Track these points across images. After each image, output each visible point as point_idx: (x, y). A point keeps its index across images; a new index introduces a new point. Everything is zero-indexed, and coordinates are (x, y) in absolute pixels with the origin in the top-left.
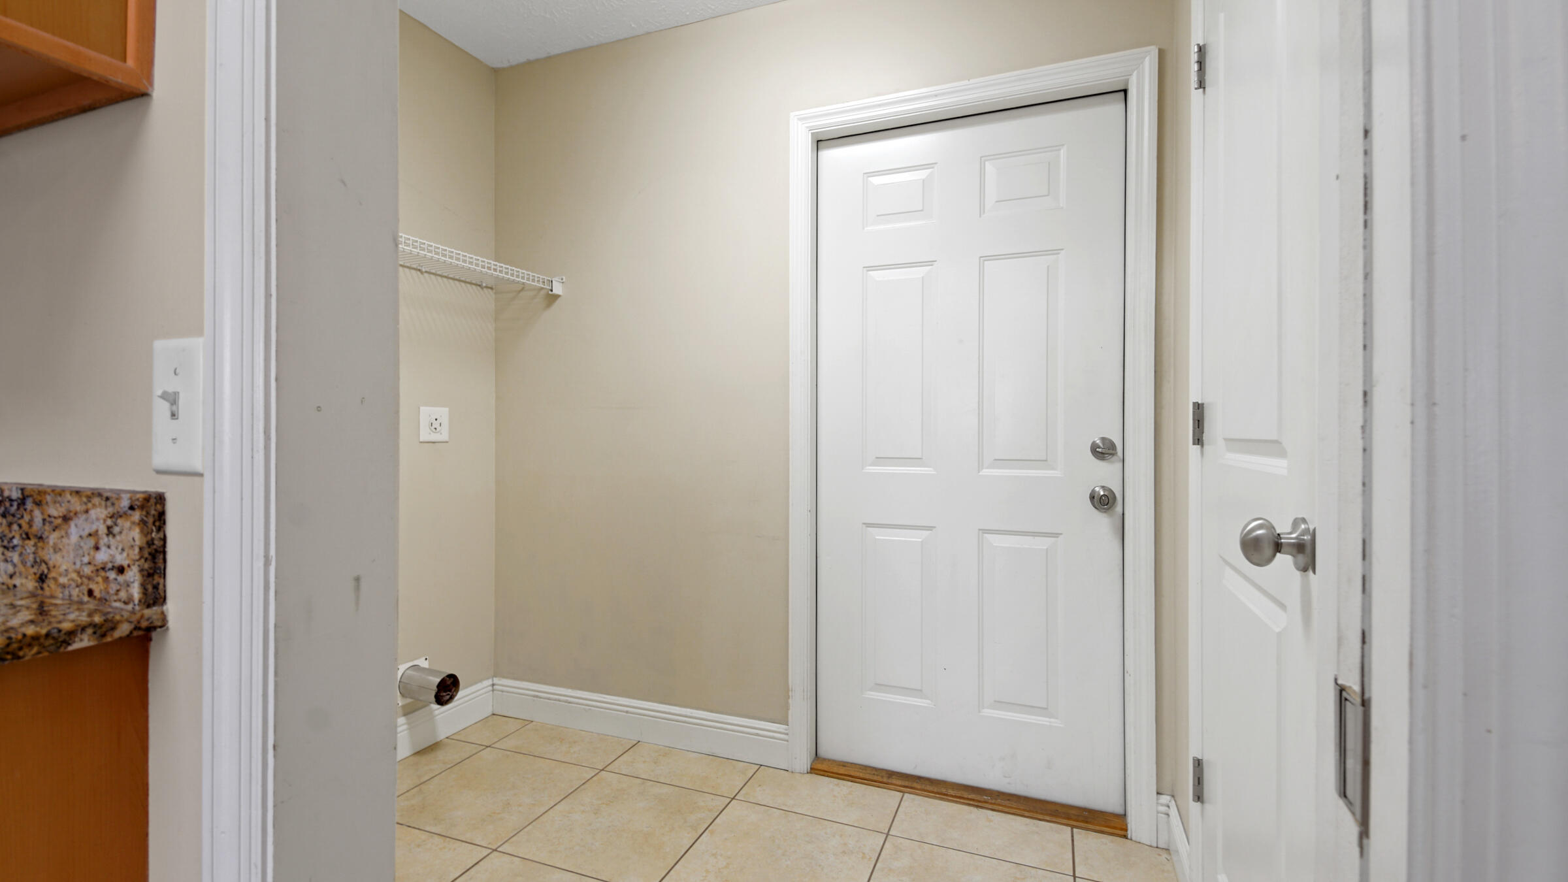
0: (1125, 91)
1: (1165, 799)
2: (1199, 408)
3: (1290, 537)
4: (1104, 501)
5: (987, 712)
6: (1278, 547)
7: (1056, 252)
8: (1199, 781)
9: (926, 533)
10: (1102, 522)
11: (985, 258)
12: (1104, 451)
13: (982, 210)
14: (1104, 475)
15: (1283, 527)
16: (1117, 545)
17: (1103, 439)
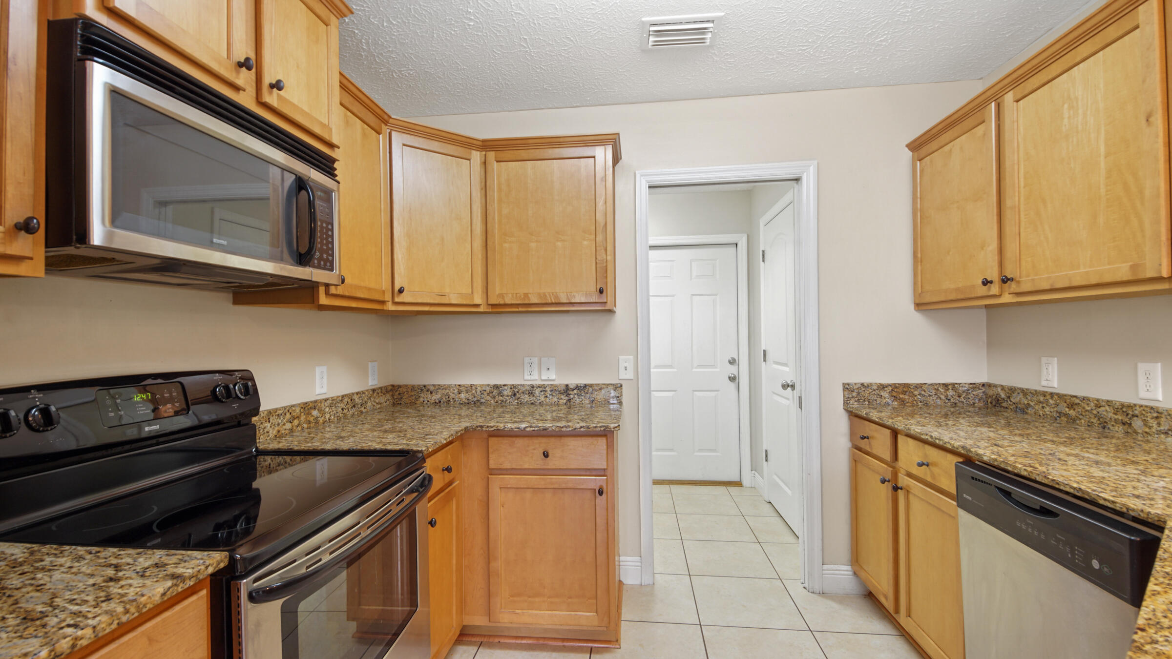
0: (737, 244)
1: (753, 472)
2: (765, 351)
3: (790, 384)
4: (732, 379)
5: (696, 454)
6: (788, 386)
7: (716, 295)
8: (766, 456)
9: (674, 392)
10: (732, 386)
11: (693, 295)
12: (732, 362)
13: (691, 279)
14: (733, 370)
15: (789, 382)
16: (737, 392)
17: (732, 358)
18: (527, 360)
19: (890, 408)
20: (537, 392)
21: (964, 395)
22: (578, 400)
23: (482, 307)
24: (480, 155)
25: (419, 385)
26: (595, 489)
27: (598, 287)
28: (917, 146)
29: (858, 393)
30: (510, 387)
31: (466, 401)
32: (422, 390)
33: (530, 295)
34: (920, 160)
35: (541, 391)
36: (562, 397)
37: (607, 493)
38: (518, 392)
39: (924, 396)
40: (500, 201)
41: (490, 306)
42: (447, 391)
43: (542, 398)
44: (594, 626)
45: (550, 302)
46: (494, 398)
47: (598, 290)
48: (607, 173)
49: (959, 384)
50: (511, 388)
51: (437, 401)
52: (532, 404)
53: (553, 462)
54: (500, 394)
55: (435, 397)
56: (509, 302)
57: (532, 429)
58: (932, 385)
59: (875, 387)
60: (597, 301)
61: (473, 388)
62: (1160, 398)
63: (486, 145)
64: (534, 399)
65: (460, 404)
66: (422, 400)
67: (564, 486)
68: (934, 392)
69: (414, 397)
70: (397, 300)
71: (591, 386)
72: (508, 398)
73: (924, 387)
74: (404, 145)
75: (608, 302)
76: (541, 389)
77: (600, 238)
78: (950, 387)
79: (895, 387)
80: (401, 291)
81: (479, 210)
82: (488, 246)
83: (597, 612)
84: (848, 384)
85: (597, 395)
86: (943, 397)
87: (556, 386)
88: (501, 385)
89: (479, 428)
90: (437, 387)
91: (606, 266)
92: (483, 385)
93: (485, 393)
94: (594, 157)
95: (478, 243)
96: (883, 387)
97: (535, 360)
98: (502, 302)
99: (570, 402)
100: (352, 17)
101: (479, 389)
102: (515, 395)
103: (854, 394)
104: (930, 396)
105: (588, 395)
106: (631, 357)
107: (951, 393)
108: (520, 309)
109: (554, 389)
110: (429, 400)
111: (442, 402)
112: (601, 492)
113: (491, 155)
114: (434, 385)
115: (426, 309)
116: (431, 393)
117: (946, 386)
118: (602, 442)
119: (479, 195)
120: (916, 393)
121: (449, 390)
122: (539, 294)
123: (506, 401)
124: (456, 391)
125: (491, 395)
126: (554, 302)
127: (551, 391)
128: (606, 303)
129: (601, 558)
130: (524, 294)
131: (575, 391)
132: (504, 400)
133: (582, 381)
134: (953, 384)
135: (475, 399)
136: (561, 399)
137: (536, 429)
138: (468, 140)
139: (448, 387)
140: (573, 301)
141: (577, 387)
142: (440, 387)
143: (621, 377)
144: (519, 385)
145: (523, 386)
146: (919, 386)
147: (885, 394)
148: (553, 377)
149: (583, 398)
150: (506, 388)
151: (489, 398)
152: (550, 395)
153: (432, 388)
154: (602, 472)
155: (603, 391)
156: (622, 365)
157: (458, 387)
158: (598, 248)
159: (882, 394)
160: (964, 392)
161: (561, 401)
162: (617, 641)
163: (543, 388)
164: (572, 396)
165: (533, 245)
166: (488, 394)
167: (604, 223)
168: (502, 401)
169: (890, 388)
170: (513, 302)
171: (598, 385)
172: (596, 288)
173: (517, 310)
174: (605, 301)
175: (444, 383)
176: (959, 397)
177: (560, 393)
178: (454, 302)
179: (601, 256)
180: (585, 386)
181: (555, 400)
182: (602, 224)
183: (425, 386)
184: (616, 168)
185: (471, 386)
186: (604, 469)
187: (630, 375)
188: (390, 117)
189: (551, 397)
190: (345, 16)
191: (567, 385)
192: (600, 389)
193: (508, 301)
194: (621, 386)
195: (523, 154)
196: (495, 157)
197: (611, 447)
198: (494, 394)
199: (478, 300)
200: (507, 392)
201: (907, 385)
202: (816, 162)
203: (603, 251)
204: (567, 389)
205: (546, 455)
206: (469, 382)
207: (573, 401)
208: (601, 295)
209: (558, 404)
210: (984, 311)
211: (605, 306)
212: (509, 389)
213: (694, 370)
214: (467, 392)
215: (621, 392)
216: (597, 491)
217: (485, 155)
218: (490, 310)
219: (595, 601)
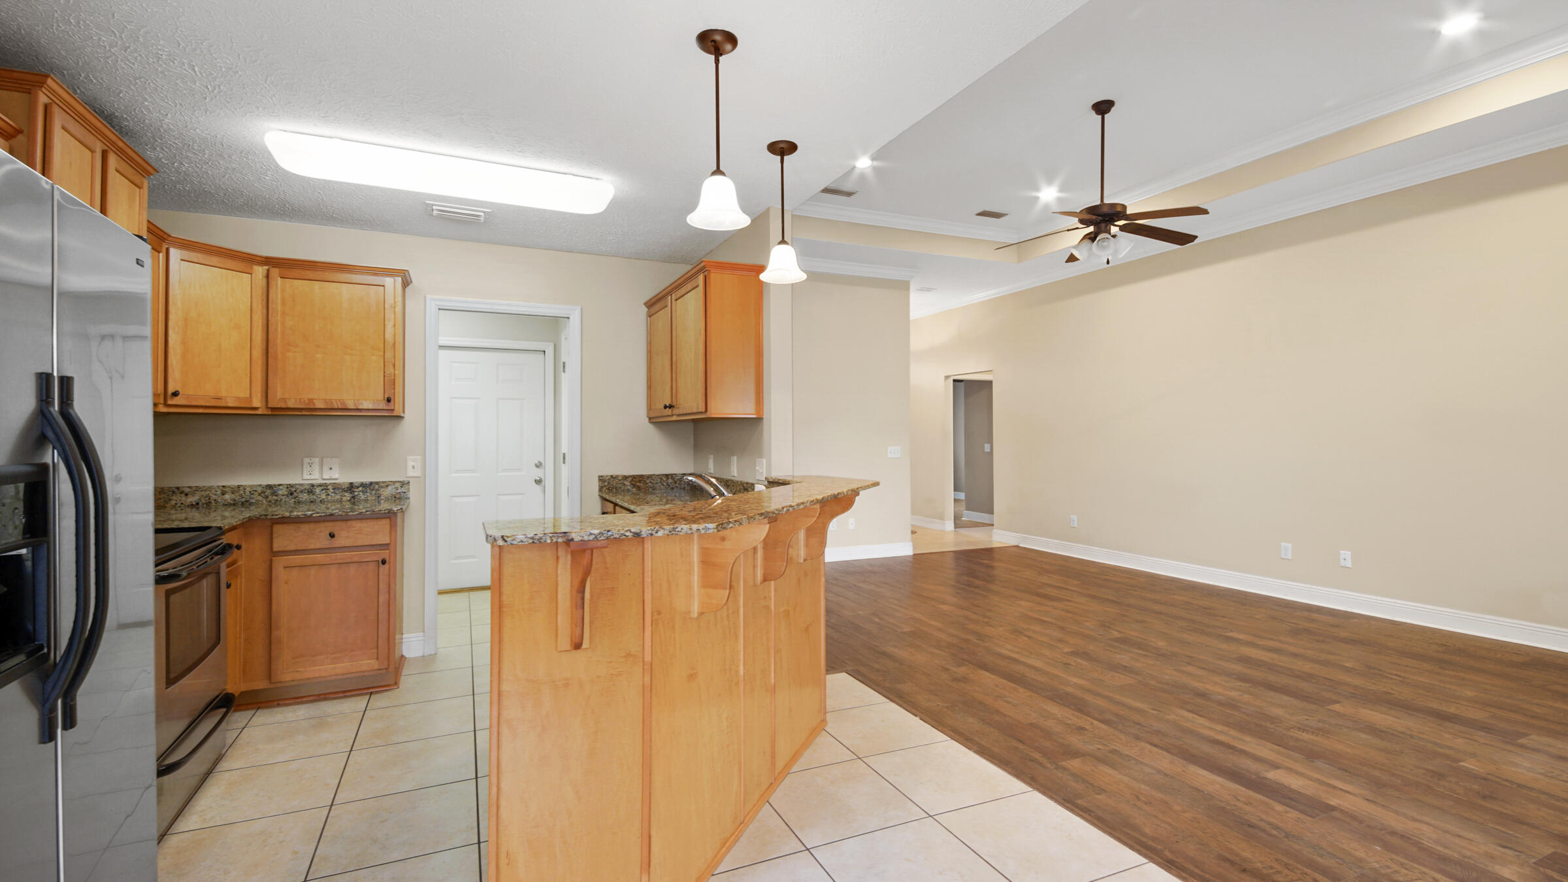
0: (544, 352)
4: (539, 482)
7: (523, 400)
9: (476, 498)
10: (538, 488)
11: (499, 399)
12: (539, 465)
13: (497, 382)
14: (538, 473)
16: (542, 494)
17: (539, 462)
18: (307, 460)
19: (630, 493)
20: (318, 490)
21: (678, 482)
22: (362, 496)
23: (260, 409)
24: (263, 269)
25: (170, 488)
26: (378, 561)
27: (386, 396)
28: (650, 304)
29: (609, 483)
30: (286, 486)
31: (232, 502)
32: (174, 492)
33: (315, 401)
34: (650, 317)
35: (322, 490)
36: (346, 494)
37: (390, 563)
38: (295, 491)
39: (653, 483)
40: (284, 313)
41: (270, 410)
42: (208, 492)
43: (323, 496)
44: (376, 670)
45: (336, 407)
46: (267, 497)
47: (386, 399)
48: (396, 300)
49: (676, 474)
50: (287, 488)
51: (194, 503)
52: (312, 502)
53: (340, 541)
54: (274, 493)
55: (192, 499)
56: (292, 406)
57: (318, 515)
58: (658, 475)
59: (620, 478)
60: (385, 408)
61: (241, 488)
62: (736, 475)
63: (269, 262)
64: (314, 497)
65: (224, 505)
66: (173, 502)
67: (349, 561)
68: (659, 480)
69: (162, 500)
70: (170, 402)
71: (377, 483)
72: (283, 497)
73: (653, 477)
74: (182, 260)
75: (396, 409)
76: (322, 488)
77: (389, 355)
78: (670, 477)
79: (634, 477)
80: (175, 394)
81: (260, 321)
82: (269, 354)
83: (377, 659)
84: (602, 476)
85: (383, 491)
86: (665, 484)
87: (339, 484)
88: (275, 485)
89: (263, 517)
90: (194, 489)
91: (394, 379)
92: (253, 485)
93: (256, 493)
94: (383, 286)
95: (258, 352)
96: (625, 478)
97: (317, 460)
98: (285, 406)
99: (354, 499)
100: (157, 176)
101: (248, 489)
102: (292, 494)
103: (606, 484)
104: (657, 483)
105: (374, 492)
106: (419, 457)
107: (670, 481)
108: (304, 413)
109: (337, 487)
110: (183, 502)
111: (201, 504)
112: (384, 562)
113: (275, 272)
114: (190, 487)
115: (201, 411)
116: (186, 495)
117: (667, 476)
118: (386, 522)
119: (260, 306)
120: (648, 481)
121: (210, 491)
122: (325, 400)
123: (281, 500)
124: (219, 492)
125: (262, 495)
126: (340, 407)
127: (333, 489)
128: (393, 410)
129: (383, 615)
130: (309, 399)
131: (360, 489)
132: (279, 499)
133: (366, 478)
134: (672, 475)
135: (243, 500)
136: (345, 496)
137: (323, 514)
138: (252, 257)
139: (210, 488)
140: (360, 407)
141: (362, 485)
142: (198, 489)
143: (408, 476)
144: (296, 484)
145: (302, 485)
146: (649, 477)
147: (627, 483)
148: (337, 476)
149: (368, 494)
150: (281, 487)
151: (260, 498)
152: (332, 493)
153: (187, 490)
154: (385, 546)
155: (390, 488)
156: (410, 464)
157: (222, 488)
158: (386, 364)
159: (625, 483)
160: (678, 480)
161: (344, 499)
162: (396, 683)
163: (324, 487)
164: (356, 493)
165: (319, 356)
166: (260, 495)
167: (393, 342)
168: (277, 501)
169: (631, 479)
170: (296, 406)
171: (383, 482)
172: (384, 397)
173: (300, 413)
174: (393, 408)
175: (205, 485)
176: (675, 483)
177: (344, 490)
178: (230, 405)
179: (390, 370)
180: (371, 483)
181: (338, 497)
182: (391, 342)
183: (178, 488)
184: (407, 289)
185: (239, 487)
186: (388, 544)
187: (418, 473)
188: (170, 236)
189: (333, 494)
190: (152, 174)
191: (351, 483)
192: (387, 486)
193: (291, 404)
194: (409, 483)
195: (310, 274)
196: (280, 274)
197: (393, 526)
198: (266, 494)
199: (257, 402)
200: (283, 491)
201: (642, 476)
202: (580, 307)
203: (391, 366)
204: (351, 487)
205: (332, 536)
206: (236, 484)
207: (358, 497)
208: (389, 404)
209: (341, 501)
210: (691, 425)
211: (392, 413)
212: (285, 489)
213: (499, 474)
214: (233, 493)
215: (409, 488)
216: (380, 562)
217: (268, 270)
218: (270, 413)
219: (376, 650)
